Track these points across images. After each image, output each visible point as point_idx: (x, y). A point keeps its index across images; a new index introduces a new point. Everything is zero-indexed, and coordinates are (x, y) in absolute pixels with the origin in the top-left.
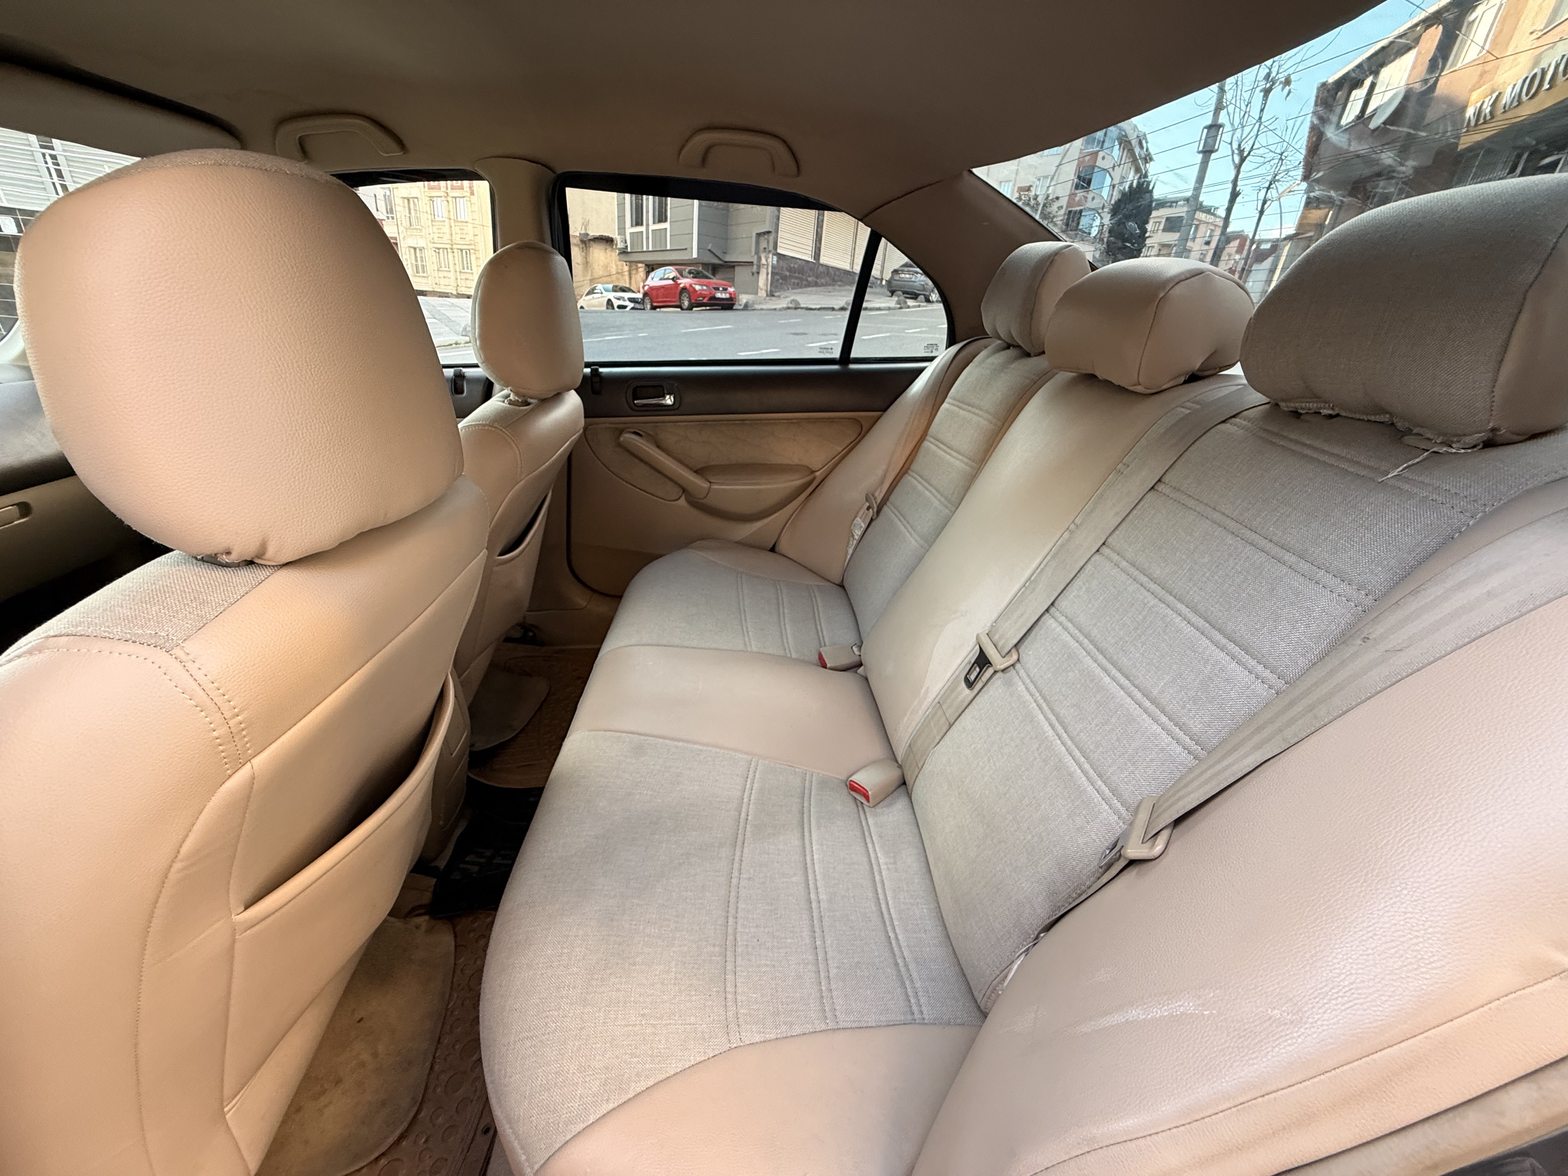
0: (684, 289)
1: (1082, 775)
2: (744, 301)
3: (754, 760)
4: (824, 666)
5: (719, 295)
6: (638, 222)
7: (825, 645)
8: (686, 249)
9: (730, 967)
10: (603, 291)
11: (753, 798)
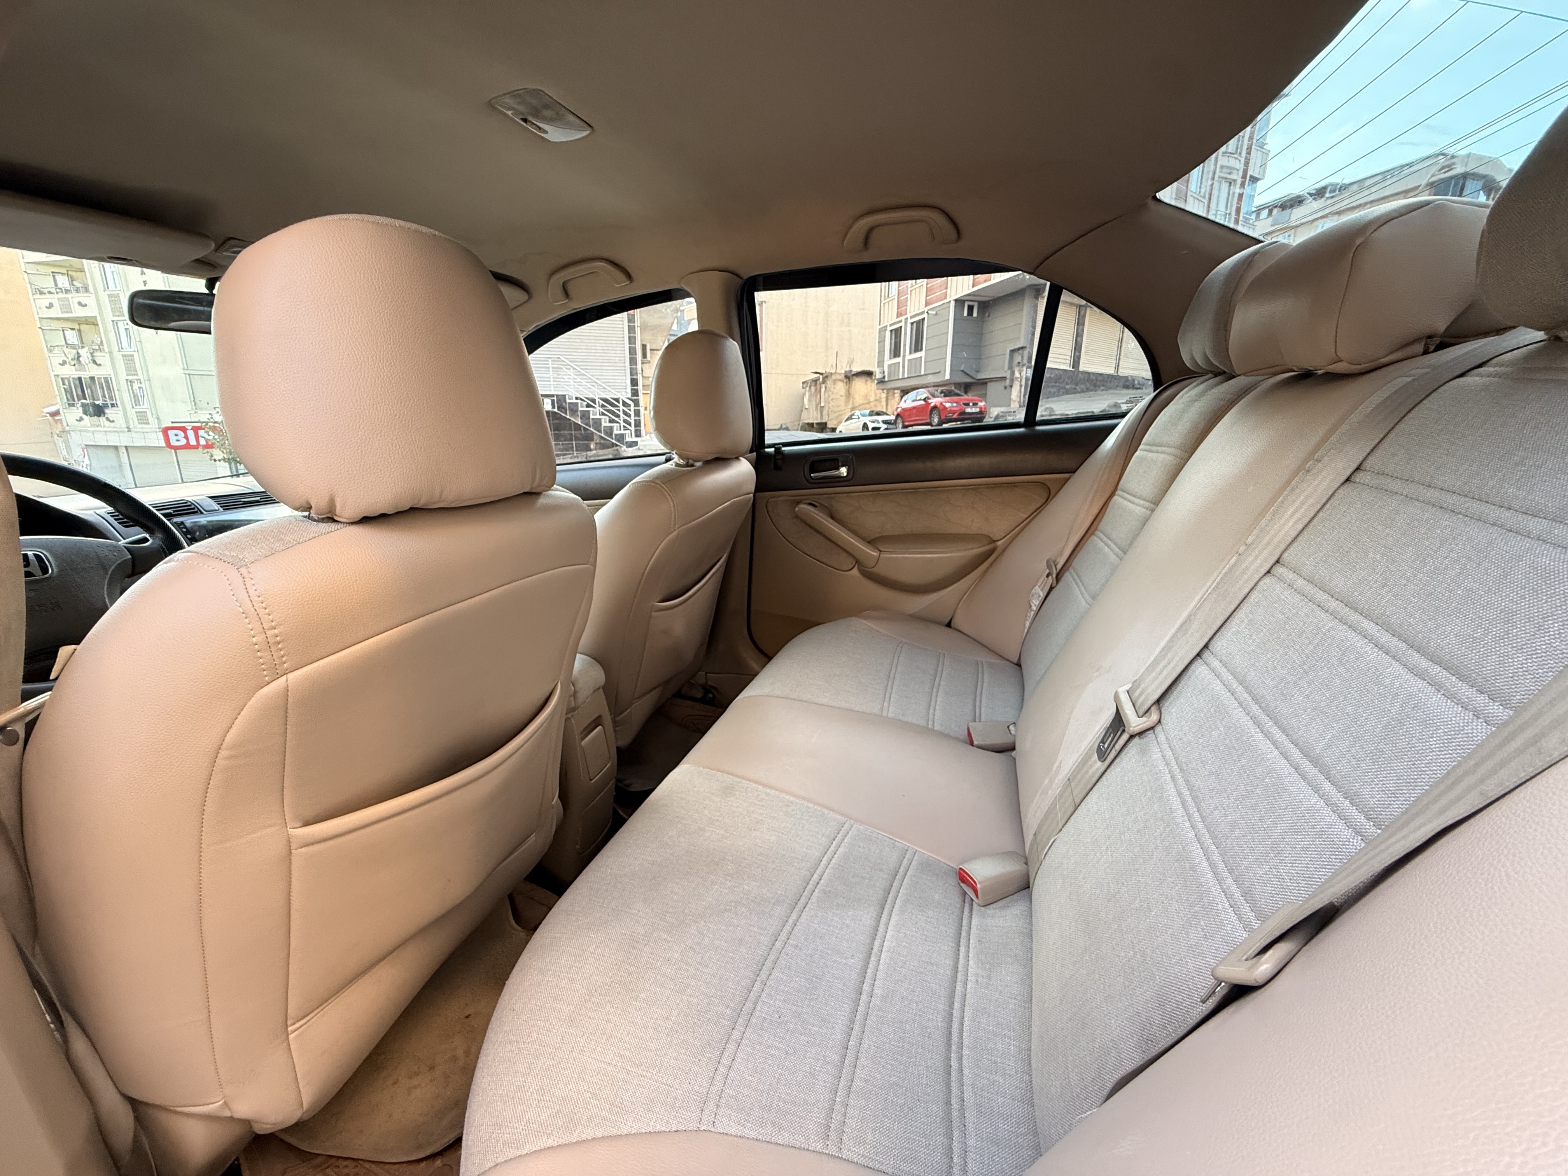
0: (935, 407)
1: (1208, 869)
2: (996, 413)
3: (847, 824)
4: (972, 744)
5: (969, 410)
6: (896, 353)
7: (980, 721)
8: (939, 372)
9: (736, 1035)
10: (860, 416)
11: (833, 861)
